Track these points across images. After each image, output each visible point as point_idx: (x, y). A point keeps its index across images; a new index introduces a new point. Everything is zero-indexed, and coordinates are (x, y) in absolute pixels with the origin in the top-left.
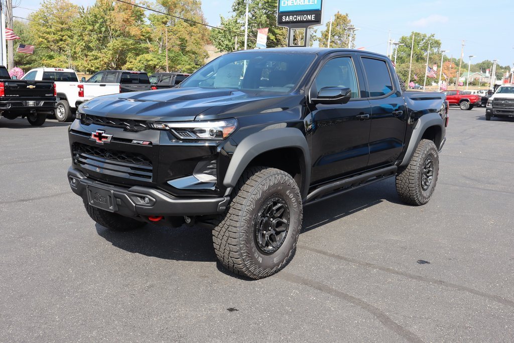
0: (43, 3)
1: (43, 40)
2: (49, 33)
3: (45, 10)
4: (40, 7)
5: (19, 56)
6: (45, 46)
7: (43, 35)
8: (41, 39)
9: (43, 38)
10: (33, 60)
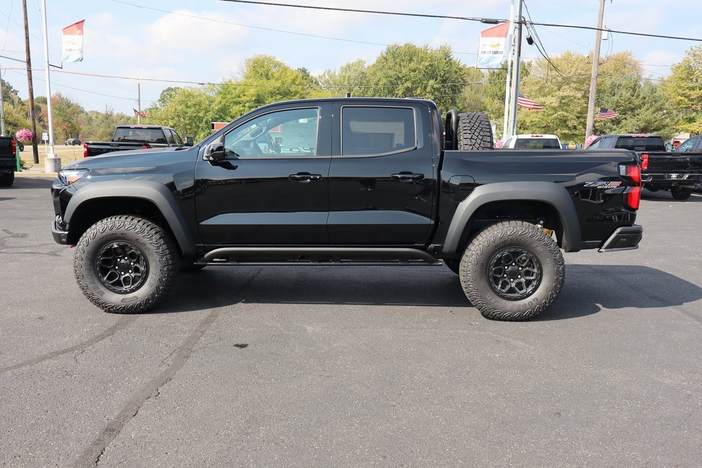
0: (689, 50)
1: (683, 98)
2: (693, 89)
3: (691, 58)
4: (685, 55)
5: (646, 121)
6: (684, 106)
7: (684, 92)
8: (680, 98)
9: (683, 95)
10: (664, 126)
